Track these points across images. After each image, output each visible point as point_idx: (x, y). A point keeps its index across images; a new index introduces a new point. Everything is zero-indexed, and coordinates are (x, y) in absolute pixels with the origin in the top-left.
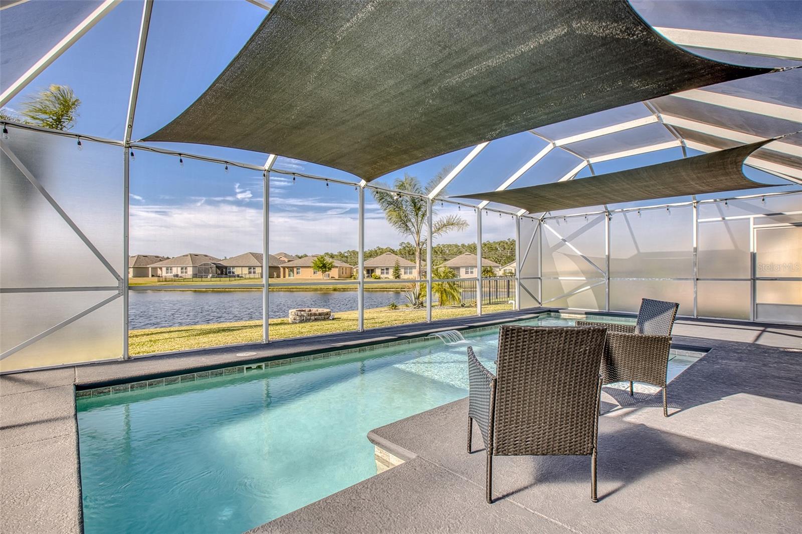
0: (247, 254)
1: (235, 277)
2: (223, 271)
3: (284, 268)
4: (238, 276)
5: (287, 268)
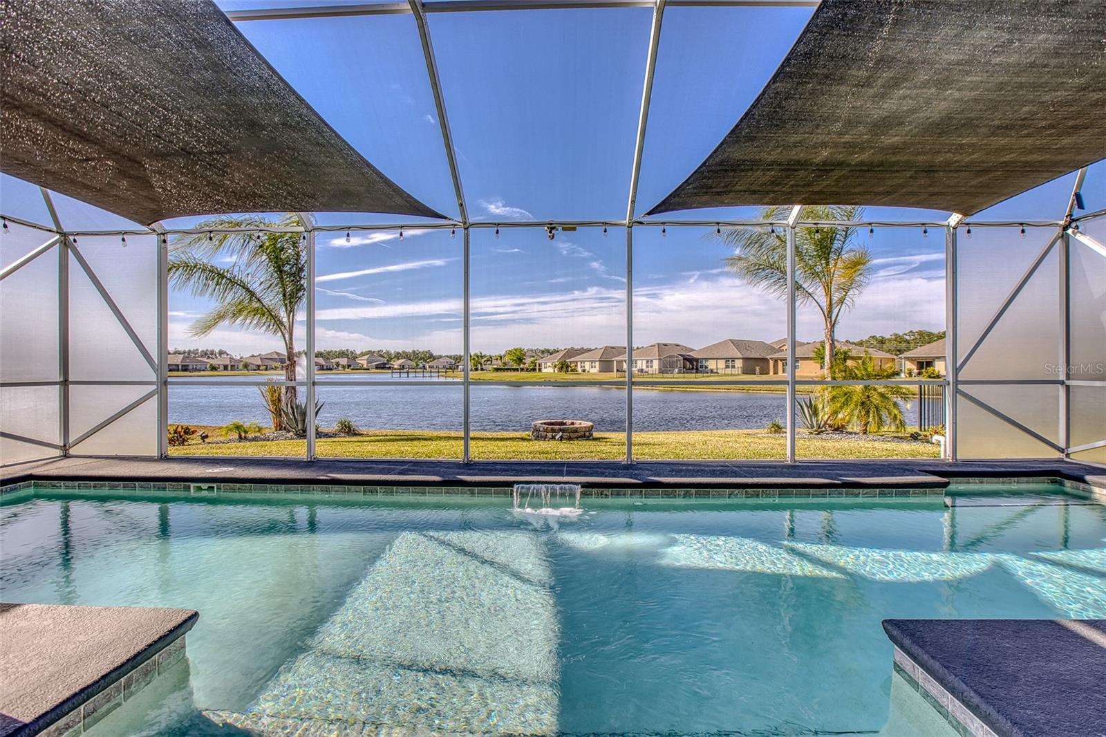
0: (726, 341)
1: (707, 373)
2: (692, 364)
3: (776, 361)
4: (712, 371)
5: (781, 360)
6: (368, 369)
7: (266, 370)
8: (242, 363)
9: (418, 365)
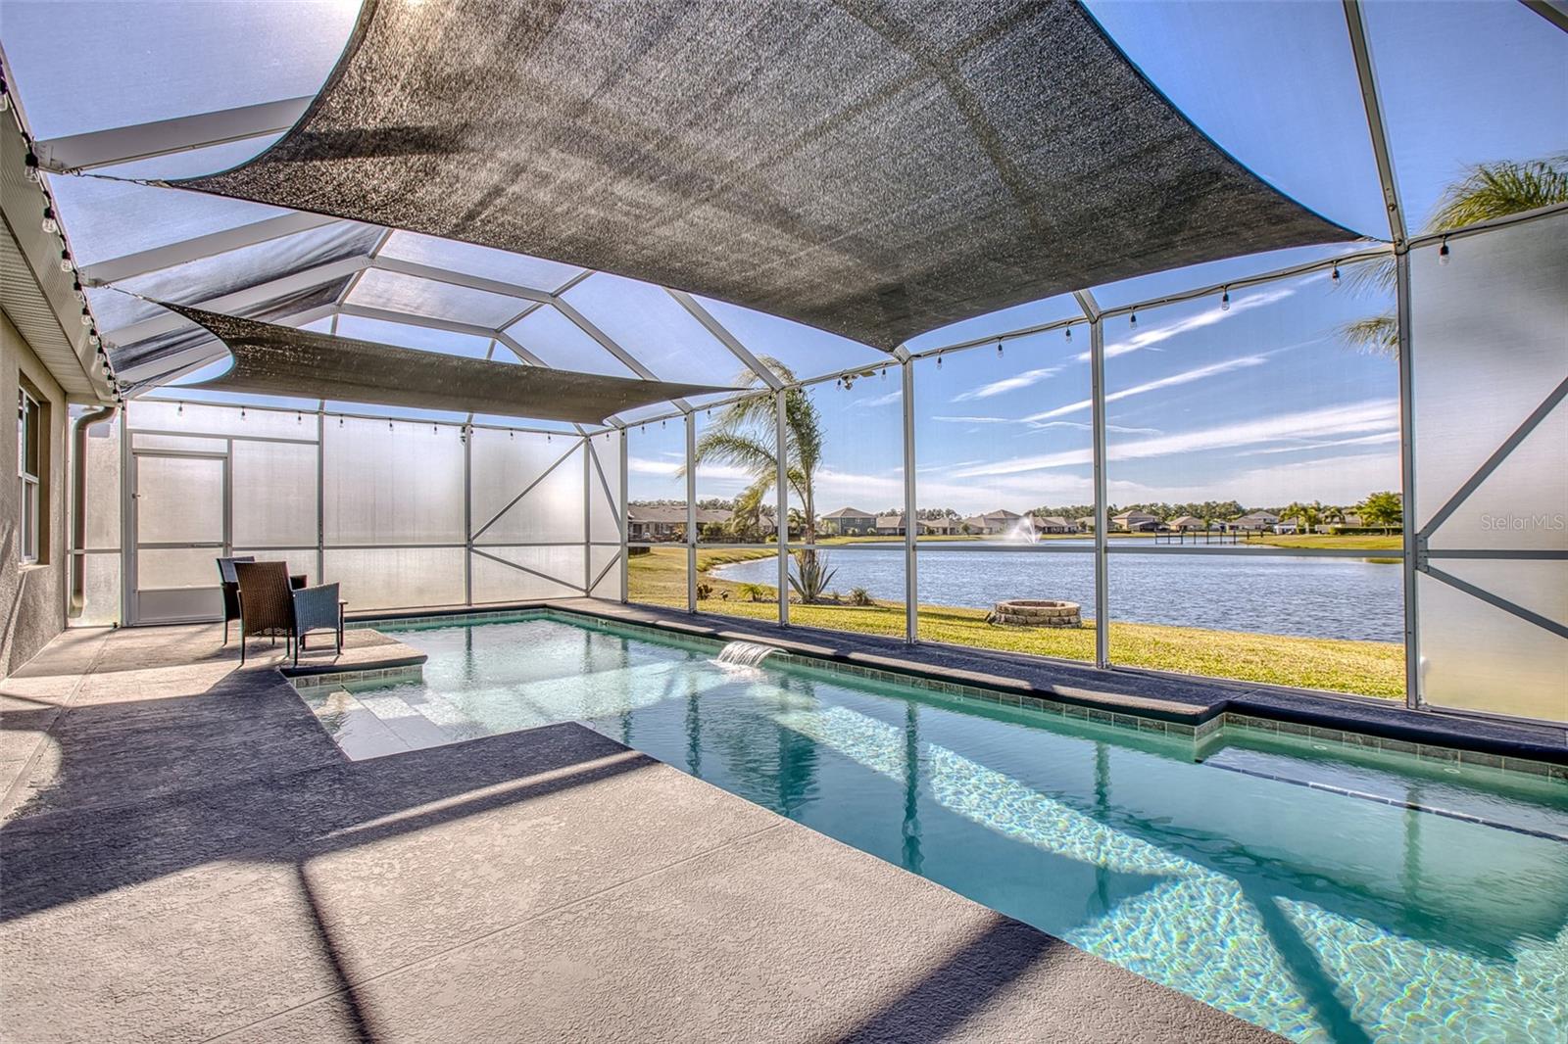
6: (1129, 532)
7: (990, 534)
8: (962, 525)
9: (1209, 525)
